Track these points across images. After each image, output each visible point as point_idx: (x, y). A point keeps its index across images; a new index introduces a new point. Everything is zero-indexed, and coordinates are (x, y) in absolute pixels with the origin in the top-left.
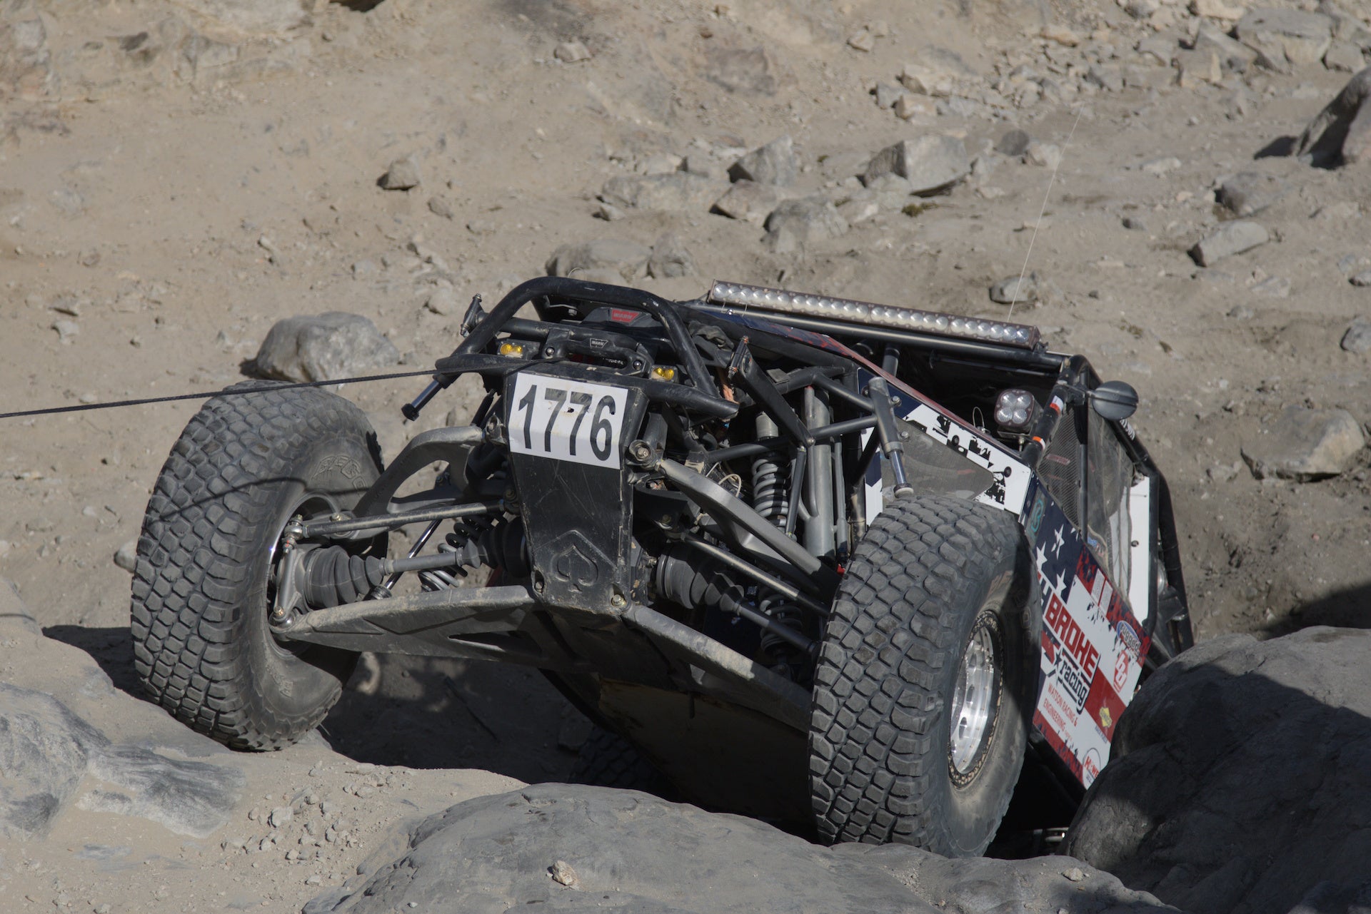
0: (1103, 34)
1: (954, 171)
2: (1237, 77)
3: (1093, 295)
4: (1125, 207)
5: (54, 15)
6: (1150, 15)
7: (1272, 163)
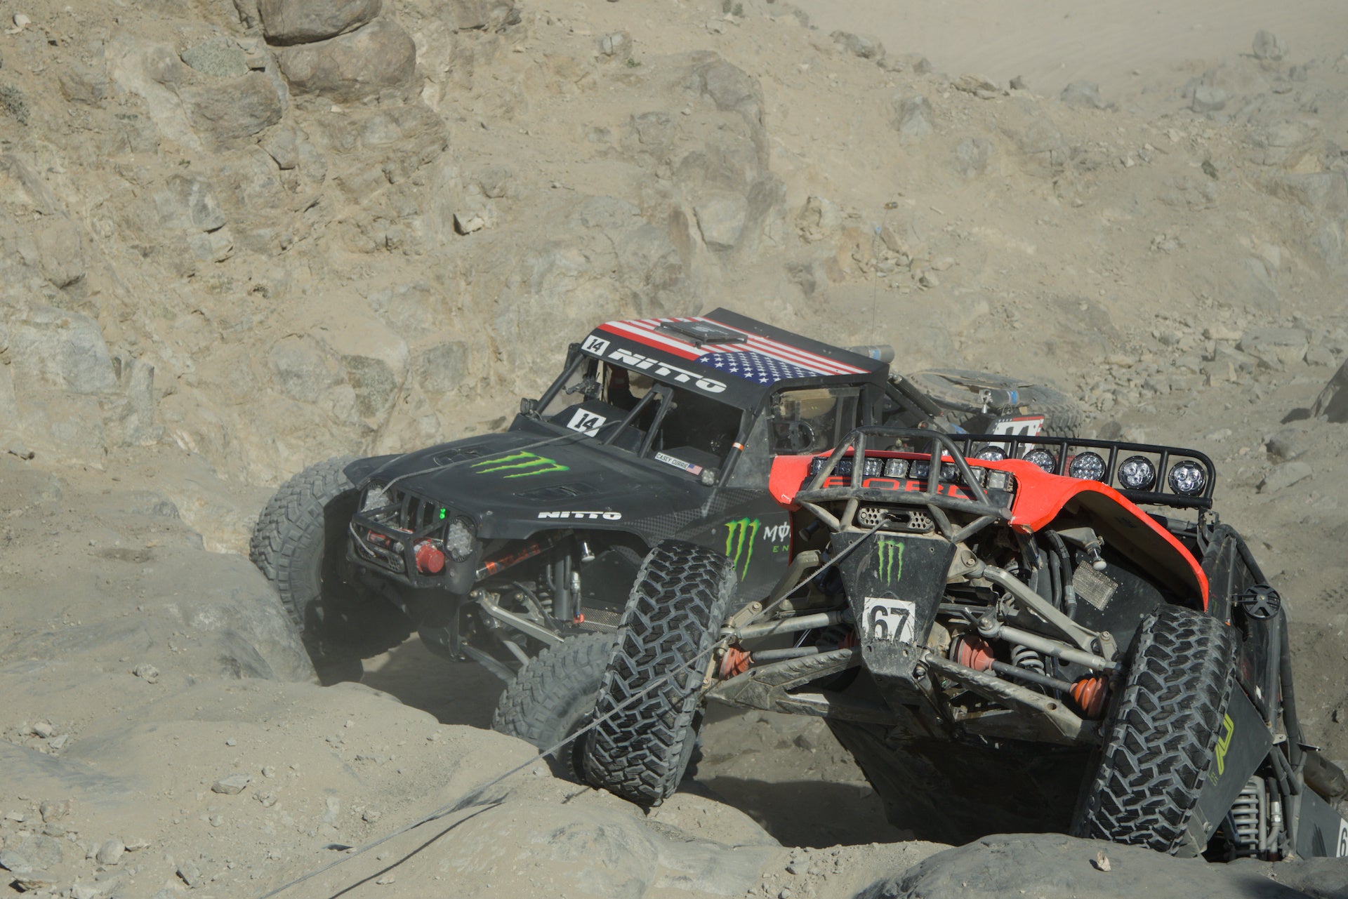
0: (1147, 357)
2: (1248, 376)
5: (440, 412)
6: (1178, 342)
7: (1297, 425)
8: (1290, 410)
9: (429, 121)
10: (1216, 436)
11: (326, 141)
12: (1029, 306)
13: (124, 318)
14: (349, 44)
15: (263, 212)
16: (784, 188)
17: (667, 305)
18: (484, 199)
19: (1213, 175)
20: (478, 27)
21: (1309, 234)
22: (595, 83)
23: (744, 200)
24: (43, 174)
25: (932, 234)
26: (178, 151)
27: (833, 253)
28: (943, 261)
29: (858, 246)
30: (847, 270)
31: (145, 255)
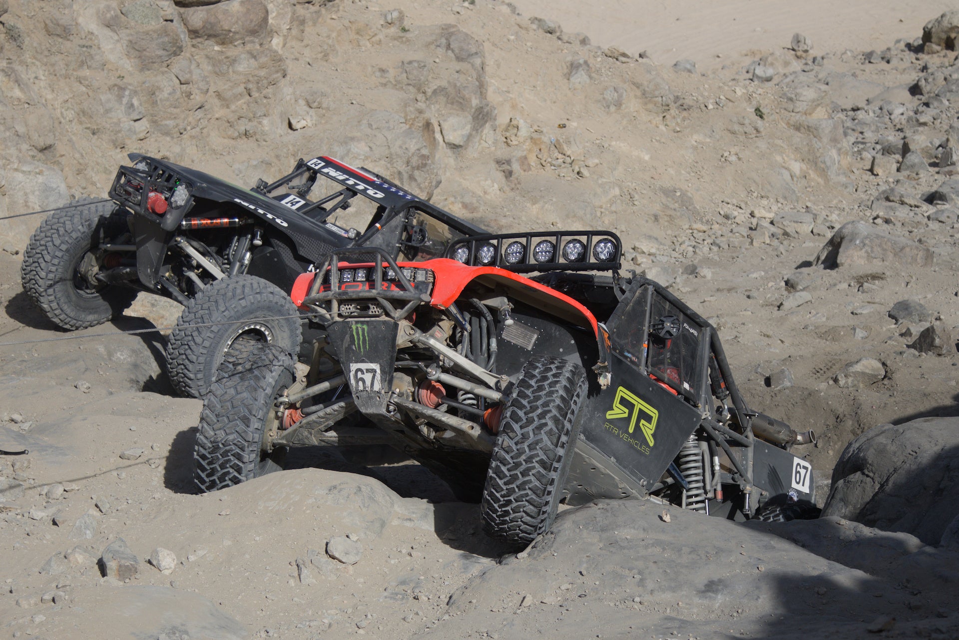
0: (716, 227)
1: (668, 281)
2: (777, 240)
3: (743, 324)
4: (746, 291)
6: (735, 218)
7: (805, 270)
8: (801, 261)
9: (275, 58)
10: (754, 275)
11: (210, 68)
12: (644, 192)
13: (79, 172)
14: (226, 8)
15: (169, 110)
16: (496, 112)
17: (419, 180)
18: (308, 109)
19: (761, 117)
20: (308, 3)
21: (818, 155)
22: (380, 41)
23: (470, 118)
24: (32, 80)
25: (587, 144)
26: (117, 70)
27: (525, 153)
28: (592, 162)
29: (540, 150)
30: (532, 164)
31: (94, 134)
